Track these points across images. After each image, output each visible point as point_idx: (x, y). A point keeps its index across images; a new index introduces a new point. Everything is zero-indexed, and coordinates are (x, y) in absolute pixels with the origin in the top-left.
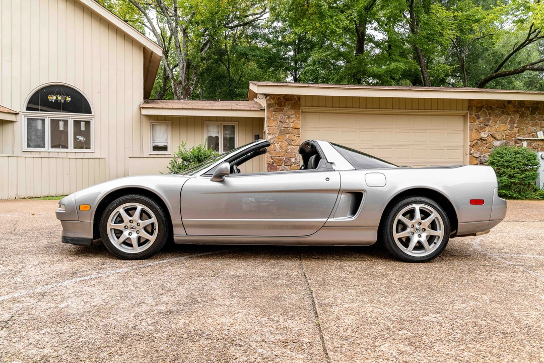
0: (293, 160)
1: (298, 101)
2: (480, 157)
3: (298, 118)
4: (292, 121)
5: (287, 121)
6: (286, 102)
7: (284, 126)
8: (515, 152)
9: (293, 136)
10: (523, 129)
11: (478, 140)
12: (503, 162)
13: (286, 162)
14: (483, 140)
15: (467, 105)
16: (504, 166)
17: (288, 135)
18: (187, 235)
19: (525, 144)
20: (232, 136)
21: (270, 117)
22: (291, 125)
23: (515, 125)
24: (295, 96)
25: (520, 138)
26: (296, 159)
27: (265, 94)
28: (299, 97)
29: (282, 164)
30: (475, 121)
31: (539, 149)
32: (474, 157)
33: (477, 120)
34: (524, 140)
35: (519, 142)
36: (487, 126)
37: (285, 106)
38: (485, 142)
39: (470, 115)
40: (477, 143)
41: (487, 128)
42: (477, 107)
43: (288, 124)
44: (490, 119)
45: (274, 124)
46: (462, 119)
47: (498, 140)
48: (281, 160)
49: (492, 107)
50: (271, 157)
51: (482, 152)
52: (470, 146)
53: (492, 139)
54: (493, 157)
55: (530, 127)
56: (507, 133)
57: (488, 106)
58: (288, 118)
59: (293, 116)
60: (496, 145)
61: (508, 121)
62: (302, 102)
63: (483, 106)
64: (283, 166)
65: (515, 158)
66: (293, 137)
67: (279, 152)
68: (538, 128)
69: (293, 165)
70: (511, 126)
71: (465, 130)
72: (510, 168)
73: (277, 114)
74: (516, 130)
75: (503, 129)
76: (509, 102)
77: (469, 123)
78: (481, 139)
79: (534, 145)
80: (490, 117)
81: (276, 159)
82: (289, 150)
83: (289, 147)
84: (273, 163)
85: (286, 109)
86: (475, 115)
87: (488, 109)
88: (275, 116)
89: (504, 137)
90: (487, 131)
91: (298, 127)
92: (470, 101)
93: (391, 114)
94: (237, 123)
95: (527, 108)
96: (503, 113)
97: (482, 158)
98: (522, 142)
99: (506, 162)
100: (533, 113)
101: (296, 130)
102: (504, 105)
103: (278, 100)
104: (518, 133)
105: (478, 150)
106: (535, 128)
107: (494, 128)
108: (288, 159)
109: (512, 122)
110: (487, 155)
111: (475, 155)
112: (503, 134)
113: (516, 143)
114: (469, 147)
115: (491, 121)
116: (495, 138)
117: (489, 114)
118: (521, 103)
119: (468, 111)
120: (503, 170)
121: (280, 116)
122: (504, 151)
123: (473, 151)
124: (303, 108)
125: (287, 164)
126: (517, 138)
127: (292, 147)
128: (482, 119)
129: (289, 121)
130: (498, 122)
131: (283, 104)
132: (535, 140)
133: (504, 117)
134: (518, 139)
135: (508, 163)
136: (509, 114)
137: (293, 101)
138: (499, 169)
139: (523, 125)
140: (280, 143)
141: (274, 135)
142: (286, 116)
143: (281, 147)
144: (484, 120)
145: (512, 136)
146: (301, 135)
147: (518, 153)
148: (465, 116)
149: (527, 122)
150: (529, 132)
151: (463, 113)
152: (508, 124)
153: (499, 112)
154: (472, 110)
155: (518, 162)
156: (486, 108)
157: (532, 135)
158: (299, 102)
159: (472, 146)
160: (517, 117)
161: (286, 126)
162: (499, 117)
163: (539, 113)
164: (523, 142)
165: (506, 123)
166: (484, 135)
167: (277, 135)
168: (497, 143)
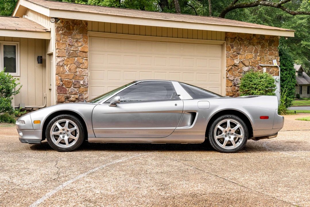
0: (82, 82)
1: (86, 25)
2: (234, 80)
3: (86, 42)
4: (80, 44)
5: (76, 45)
6: (74, 26)
7: (72, 49)
8: (260, 77)
9: (81, 59)
10: (263, 58)
11: (232, 66)
12: (252, 84)
13: (75, 85)
14: (236, 66)
15: (224, 36)
16: (253, 88)
17: (76, 59)
18: (95, 137)
19: (265, 69)
20: (13, 56)
21: (59, 40)
22: (80, 49)
23: (258, 54)
24: (83, 21)
25: (261, 65)
26: (84, 82)
27: (56, 18)
28: (86, 22)
29: (71, 86)
30: (230, 50)
31: (274, 74)
32: (230, 80)
33: (231, 49)
34: (264, 66)
35: (261, 68)
36: (238, 54)
37: (73, 30)
38: (237, 68)
39: (227, 44)
40: (232, 68)
41: (239, 56)
42: (231, 38)
43: (77, 47)
44: (241, 49)
45: (63, 47)
46: (220, 47)
47: (246, 66)
48: (70, 82)
49: (242, 39)
50: (61, 79)
51: (235, 76)
52: (227, 70)
53: (242, 65)
54: (245, 80)
55: (268, 56)
56: (253, 61)
57: (239, 38)
58: (77, 41)
59: (81, 40)
60: (244, 71)
61: (253, 51)
62: (89, 27)
63: (236, 38)
64: (72, 88)
65: (260, 82)
66: (81, 61)
67: (68, 75)
68: (273, 57)
69: (82, 87)
70: (255, 55)
71: (222, 57)
72: (257, 90)
73: (66, 37)
74: (258, 58)
75: (249, 57)
76: (254, 35)
77: (225, 52)
78: (234, 65)
79: (270, 71)
80: (241, 47)
81: (66, 81)
82: (78, 73)
83: (78, 70)
84: (63, 85)
85: (74, 32)
86: (230, 45)
87: (240, 40)
88: (64, 40)
89: (251, 64)
90: (239, 59)
91: (86, 51)
92: (226, 33)
93: (166, 42)
94: (18, 43)
95: (267, 40)
96: (250, 44)
97: (235, 81)
98: (262, 68)
99: (255, 84)
100: (270, 45)
101: (84, 54)
102: (251, 37)
103: (67, 23)
104: (260, 60)
105: (232, 74)
106: (271, 57)
107: (243, 57)
108: (77, 82)
109: (256, 51)
110: (239, 78)
111: (230, 78)
112: (250, 61)
113: (259, 68)
114: (226, 72)
115: (241, 50)
116: (244, 64)
117: (240, 44)
118: (262, 37)
119: (225, 41)
120: (252, 91)
121: (69, 40)
122: (253, 76)
123: (229, 75)
124: (90, 33)
125: (76, 86)
126: (260, 64)
127: (80, 69)
128: (235, 48)
129: (78, 44)
130: (246, 51)
131: (71, 28)
132: (272, 67)
133: (250, 47)
134: (260, 66)
135: (255, 85)
136: (254, 45)
137: (81, 25)
138: (249, 90)
139: (264, 54)
140: (69, 66)
141: (63, 58)
142: (75, 40)
143: (70, 69)
144: (237, 49)
145: (256, 63)
146: (88, 59)
147: (262, 78)
148: (222, 46)
149: (266, 52)
150: (267, 60)
151: (222, 42)
152: (253, 53)
153: (247, 42)
154: (228, 40)
155: (262, 85)
156: (238, 39)
157: (270, 63)
158: (86, 27)
159: (228, 71)
160: (259, 48)
161: (75, 50)
162: (247, 47)
163: (274, 45)
164: (264, 68)
165: (252, 53)
166: (236, 62)
167: (66, 58)
168: (246, 69)
